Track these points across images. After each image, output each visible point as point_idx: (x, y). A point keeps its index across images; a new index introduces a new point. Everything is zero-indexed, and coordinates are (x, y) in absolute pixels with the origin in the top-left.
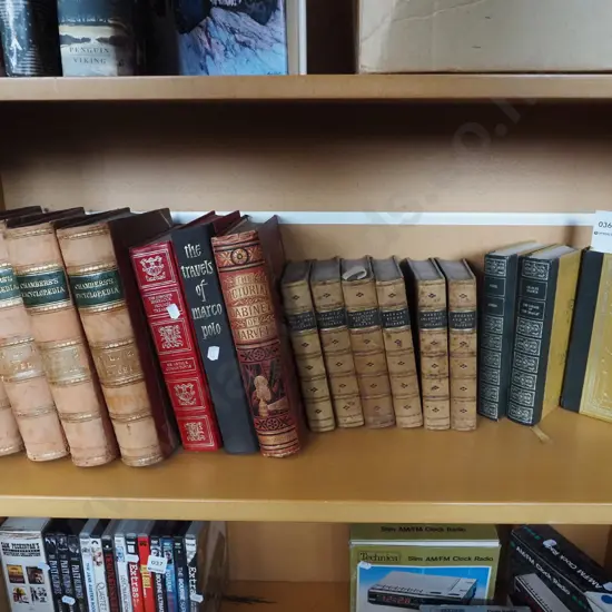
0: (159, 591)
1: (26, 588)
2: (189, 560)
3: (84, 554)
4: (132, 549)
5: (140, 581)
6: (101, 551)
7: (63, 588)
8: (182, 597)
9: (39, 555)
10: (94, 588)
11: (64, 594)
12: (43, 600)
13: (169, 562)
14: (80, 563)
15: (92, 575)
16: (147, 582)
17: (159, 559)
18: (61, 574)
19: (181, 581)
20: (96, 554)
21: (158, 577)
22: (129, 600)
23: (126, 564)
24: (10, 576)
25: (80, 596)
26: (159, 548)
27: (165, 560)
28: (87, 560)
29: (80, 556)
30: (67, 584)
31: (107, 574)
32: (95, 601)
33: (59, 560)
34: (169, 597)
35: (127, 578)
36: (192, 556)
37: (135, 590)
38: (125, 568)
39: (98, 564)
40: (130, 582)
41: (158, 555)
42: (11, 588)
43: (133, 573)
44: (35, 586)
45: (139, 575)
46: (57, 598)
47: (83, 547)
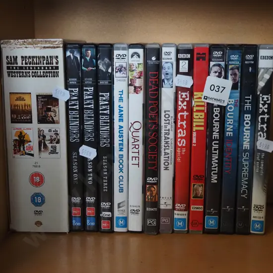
0: (216, 135)
1: (32, 130)
2: (261, 84)
3: (117, 75)
4: (184, 66)
5: (190, 119)
6: (141, 69)
7: (82, 132)
8: (246, 145)
9: (56, 75)
10: (125, 130)
11: (82, 142)
12: (54, 151)
13: (234, 87)
14: (110, 89)
15: (125, 109)
16: (199, 119)
17: (221, 82)
18: (81, 110)
19: (248, 117)
20: (135, 74)
21: (217, 111)
22: (170, 151)
23: (174, 90)
24: (13, 112)
25: (104, 143)
26: (223, 64)
27: (229, 83)
28: (120, 85)
29: (111, 78)
30: (89, 125)
31: (145, 106)
32: (124, 153)
33: (81, 87)
34: (227, 145)
35: (172, 114)
36: (267, 76)
37: (182, 133)
38: (172, 97)
39: (136, 90)
40: (176, 122)
41: (219, 76)
42: (13, 130)
43: (182, 105)
44: (45, 127)
45: (190, 109)
46: (72, 148)
47: (117, 63)
